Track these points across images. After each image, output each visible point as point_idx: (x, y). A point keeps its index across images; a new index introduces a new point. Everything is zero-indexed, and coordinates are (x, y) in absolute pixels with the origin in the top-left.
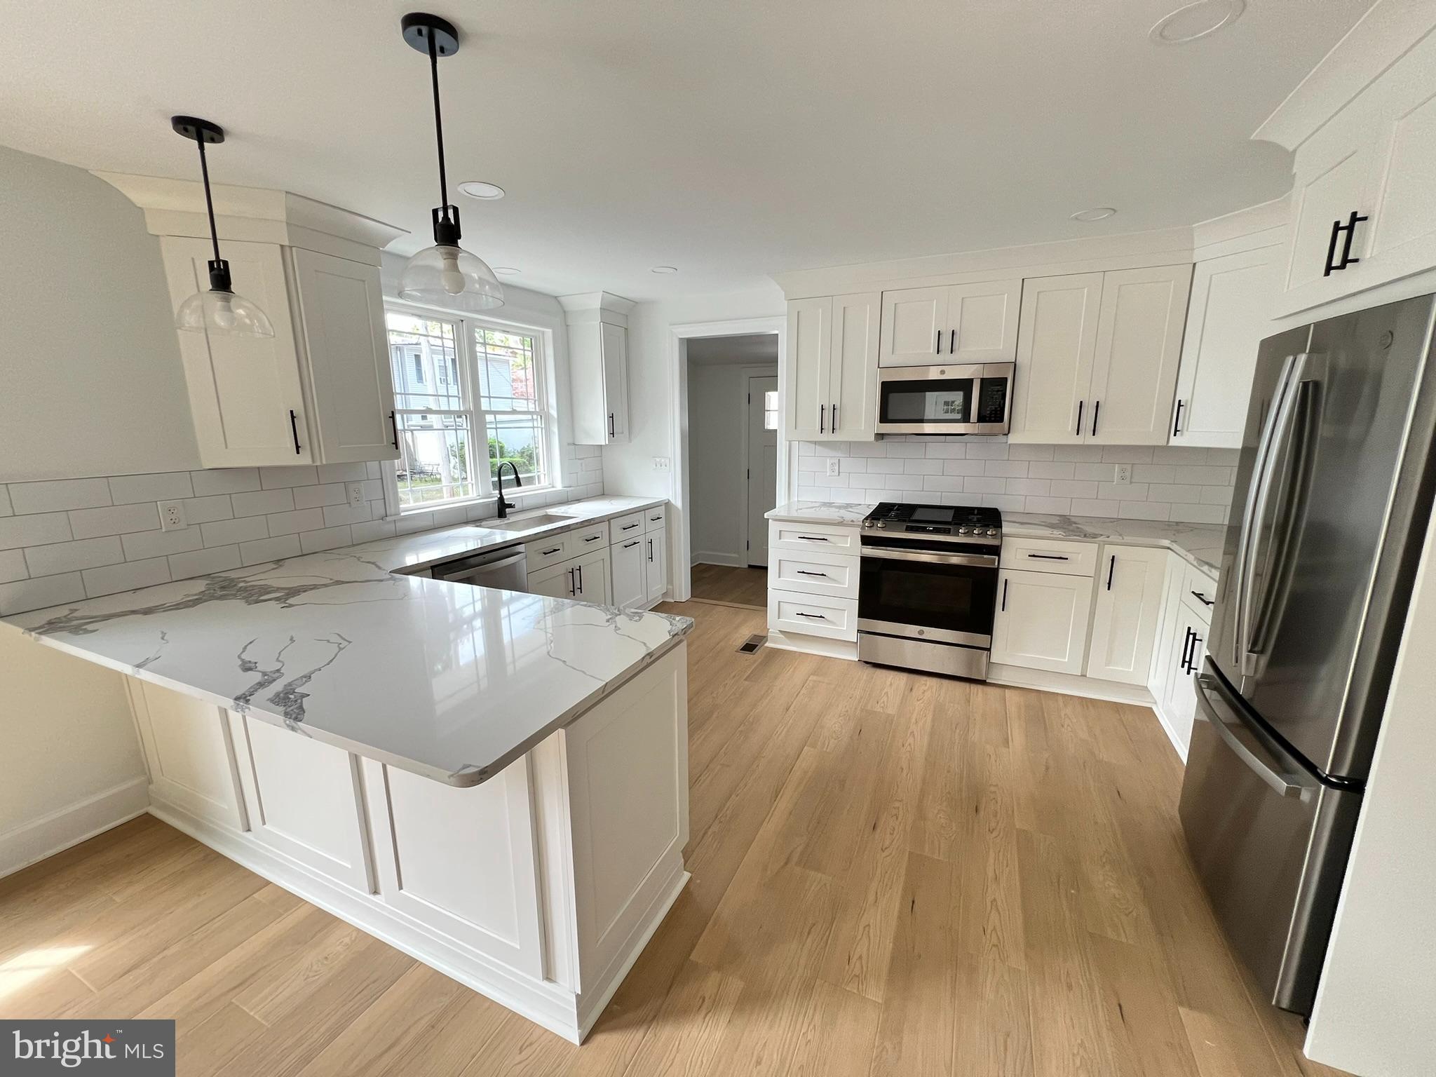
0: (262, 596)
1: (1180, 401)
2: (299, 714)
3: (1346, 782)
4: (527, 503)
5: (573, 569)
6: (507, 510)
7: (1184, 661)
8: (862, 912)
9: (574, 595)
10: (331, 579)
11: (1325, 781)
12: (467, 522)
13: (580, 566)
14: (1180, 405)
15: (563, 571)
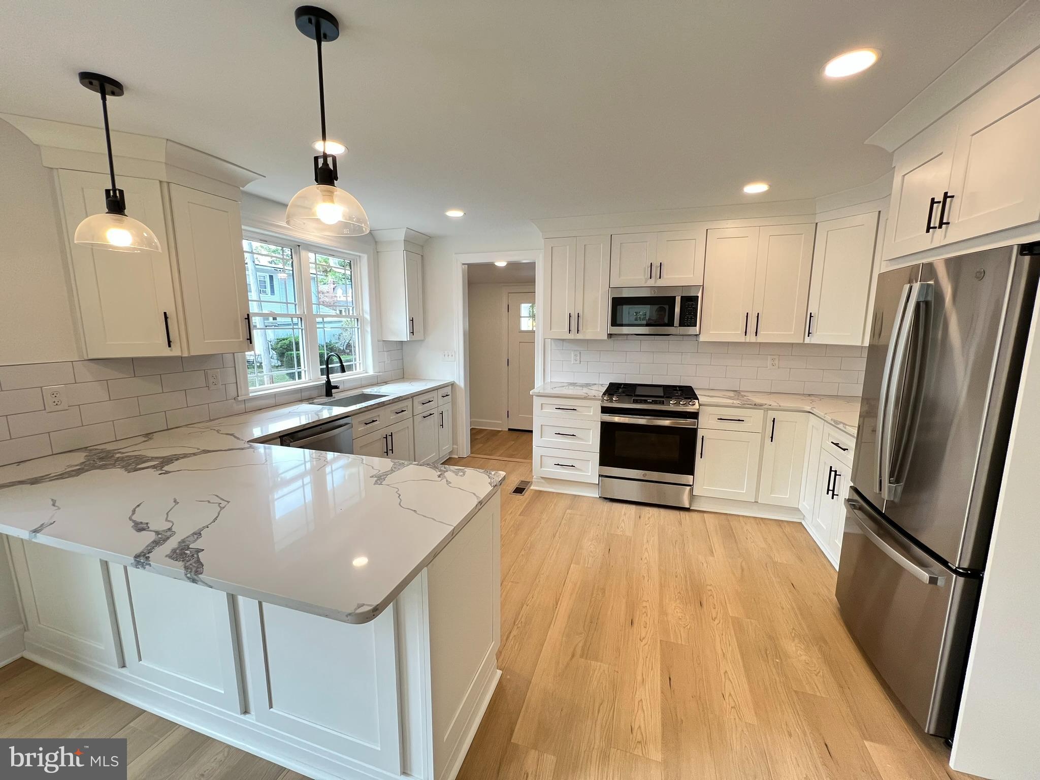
0: (139, 464)
1: (811, 313)
2: (198, 568)
3: (969, 572)
4: (347, 386)
5: (386, 435)
6: (333, 390)
7: (828, 490)
8: (635, 691)
9: (387, 455)
10: (198, 449)
11: (955, 571)
12: (301, 401)
13: (392, 433)
14: (811, 316)
15: (379, 437)
